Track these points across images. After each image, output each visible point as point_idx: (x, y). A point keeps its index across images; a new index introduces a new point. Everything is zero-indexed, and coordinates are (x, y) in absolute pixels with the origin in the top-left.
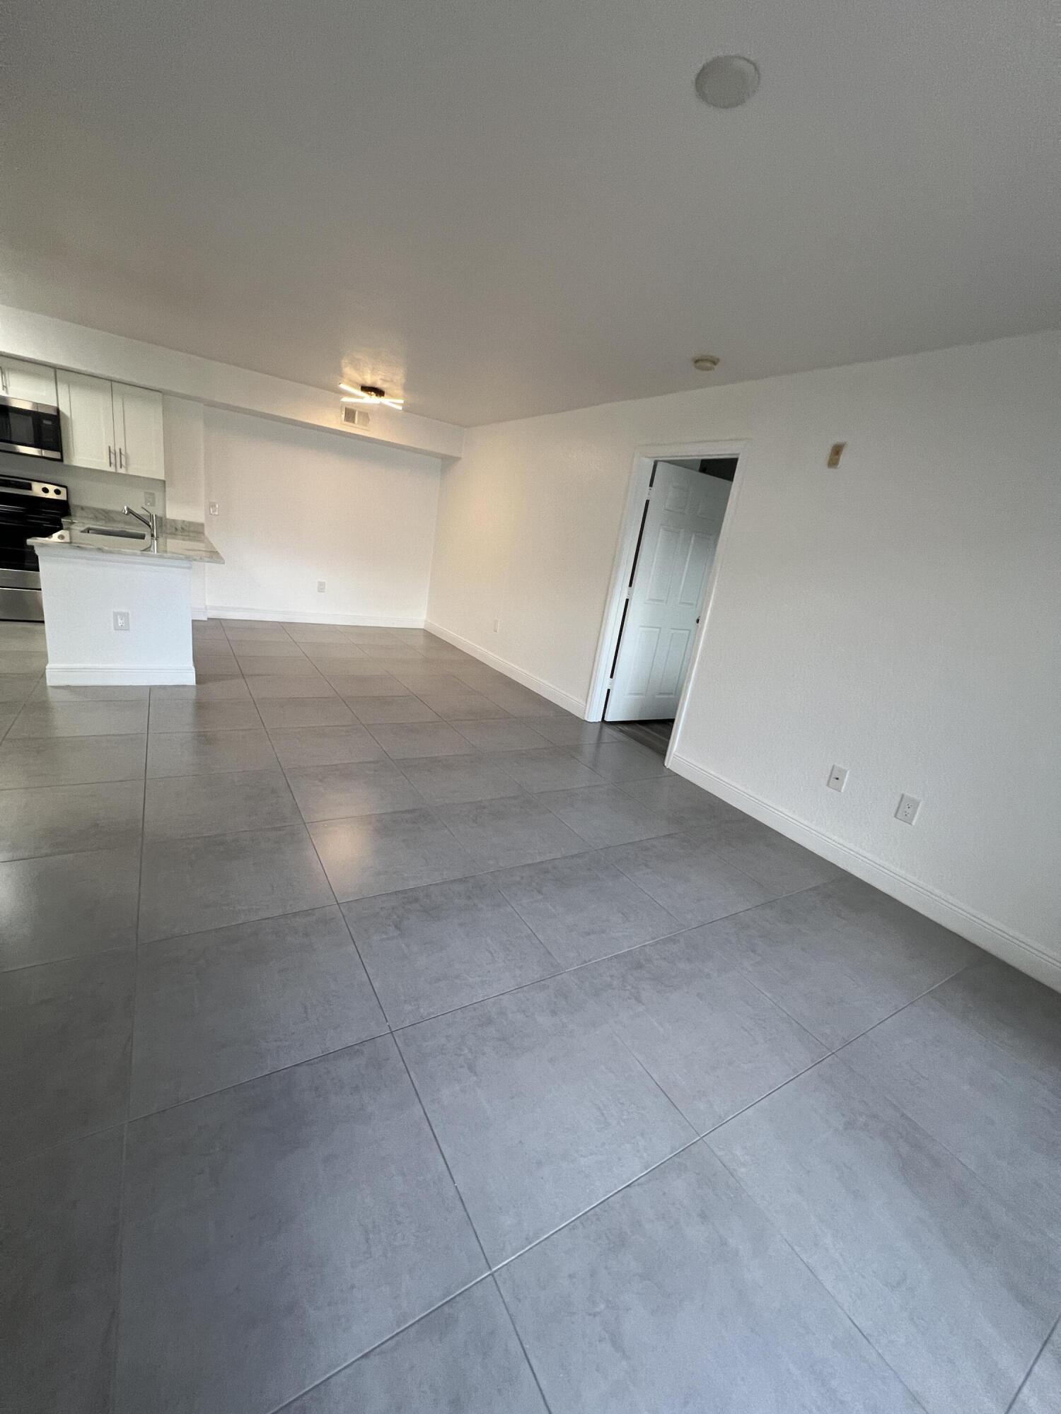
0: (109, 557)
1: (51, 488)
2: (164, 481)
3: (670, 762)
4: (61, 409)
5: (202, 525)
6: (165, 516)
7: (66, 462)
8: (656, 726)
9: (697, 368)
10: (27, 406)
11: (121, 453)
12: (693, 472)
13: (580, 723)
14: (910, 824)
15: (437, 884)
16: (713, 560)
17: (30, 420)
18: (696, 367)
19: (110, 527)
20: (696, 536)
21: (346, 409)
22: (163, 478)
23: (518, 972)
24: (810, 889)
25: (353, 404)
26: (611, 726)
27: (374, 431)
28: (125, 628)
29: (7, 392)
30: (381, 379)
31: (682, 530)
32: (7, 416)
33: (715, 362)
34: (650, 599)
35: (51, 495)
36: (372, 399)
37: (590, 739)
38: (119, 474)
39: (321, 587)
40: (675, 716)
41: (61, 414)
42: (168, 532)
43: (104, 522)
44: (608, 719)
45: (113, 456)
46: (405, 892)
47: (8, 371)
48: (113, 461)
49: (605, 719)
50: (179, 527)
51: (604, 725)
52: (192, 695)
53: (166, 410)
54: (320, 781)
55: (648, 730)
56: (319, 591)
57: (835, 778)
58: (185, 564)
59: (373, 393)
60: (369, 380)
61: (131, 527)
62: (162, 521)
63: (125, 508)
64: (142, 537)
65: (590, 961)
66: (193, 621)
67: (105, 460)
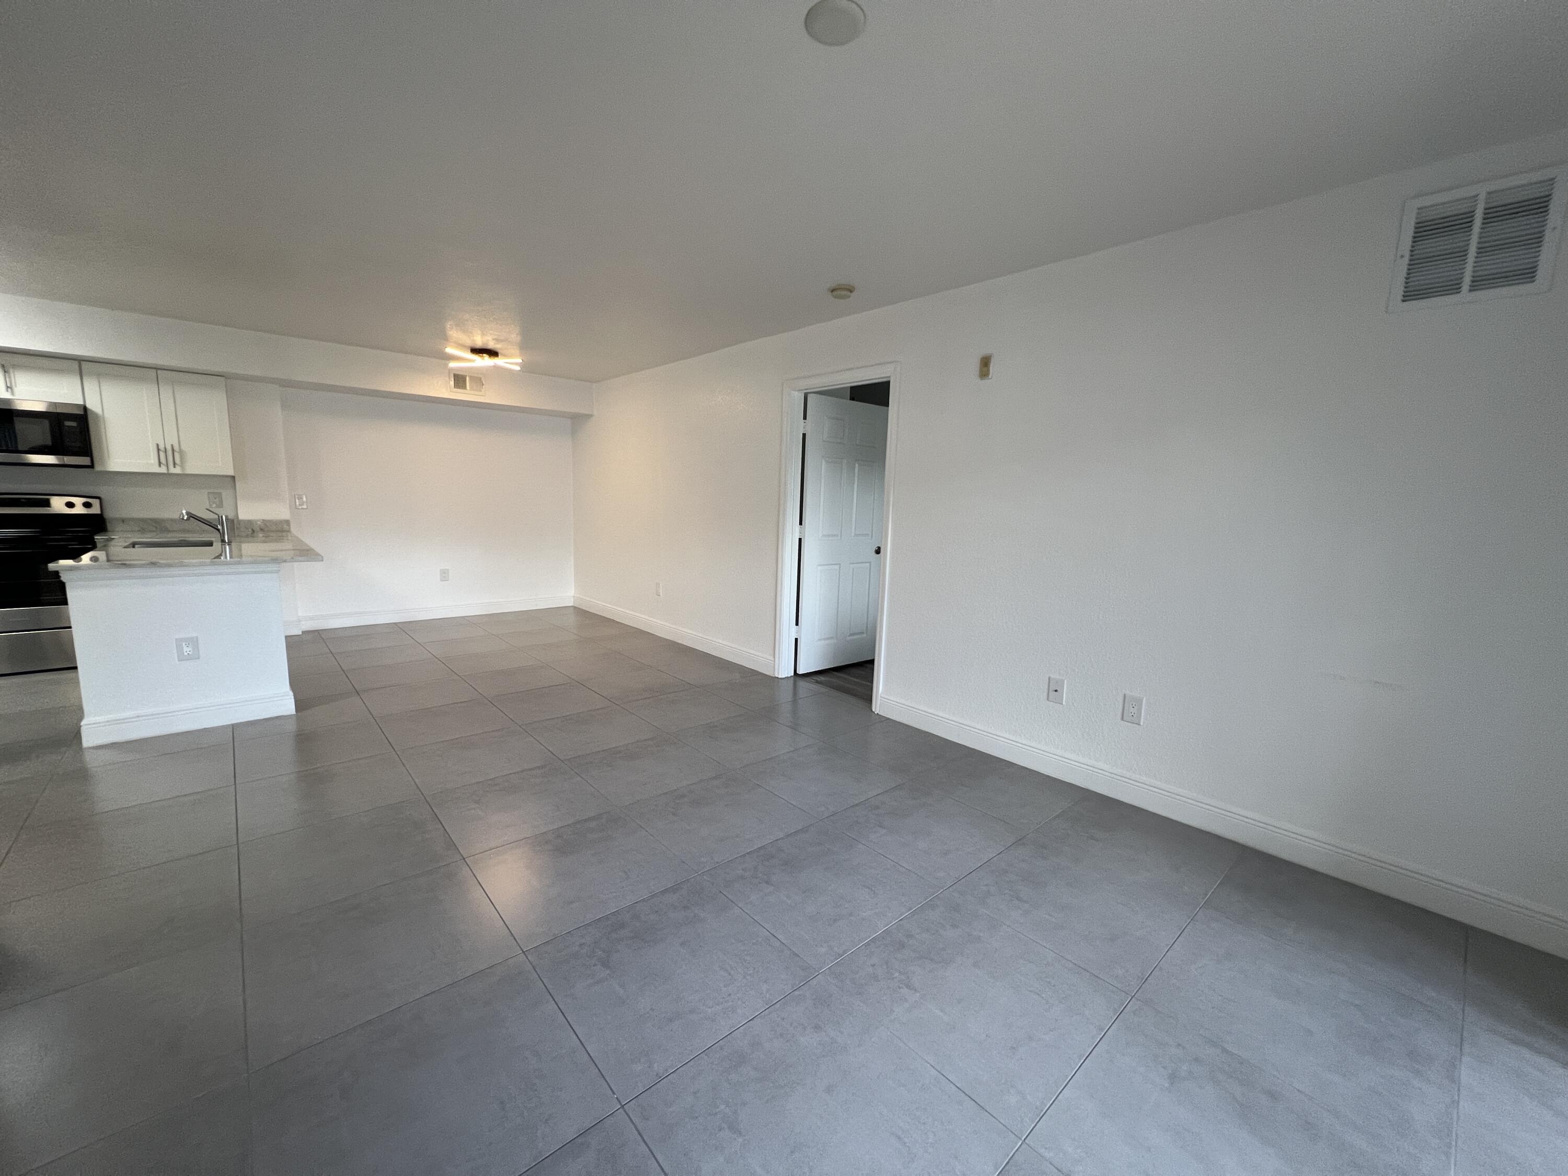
0: (167, 572)
1: (78, 501)
2: (233, 477)
3: (877, 707)
4: (88, 406)
5: (288, 522)
6: (238, 518)
7: (98, 468)
8: (854, 671)
9: (836, 297)
10: (40, 407)
11: (173, 450)
12: (845, 401)
13: (772, 681)
14: (1139, 725)
15: (643, 900)
16: (882, 486)
17: (46, 423)
18: (833, 296)
19: (165, 538)
20: (860, 465)
21: (455, 375)
22: (231, 473)
23: (765, 987)
24: (1058, 816)
25: (461, 369)
26: (808, 679)
27: (489, 396)
28: (195, 656)
29: (13, 393)
30: (493, 339)
31: (845, 461)
32: (12, 422)
33: (851, 290)
34: (823, 536)
35: (79, 510)
36: (485, 361)
37: (785, 695)
38: (171, 474)
39: (444, 575)
40: (874, 657)
41: (89, 413)
42: (244, 534)
43: (155, 533)
44: (801, 671)
45: (162, 455)
46: (607, 918)
47: (13, 368)
48: (163, 460)
49: (797, 672)
50: (256, 528)
51: (798, 678)
52: (292, 727)
53: (231, 394)
54: (477, 802)
55: (846, 676)
56: (441, 581)
57: (1054, 691)
58: (274, 567)
59: (484, 355)
60: (479, 342)
61: (195, 535)
62: (233, 523)
63: (184, 512)
64: (210, 544)
65: (845, 952)
66: (286, 637)
67: (153, 460)
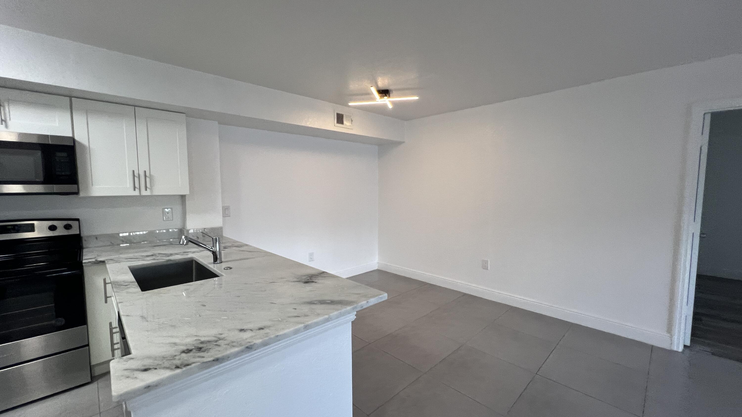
1: (60, 224)
2: (183, 197)
4: (76, 138)
5: (220, 229)
6: (186, 229)
7: (82, 194)
11: (145, 176)
21: (337, 114)
22: (184, 193)
27: (355, 129)
35: (59, 232)
38: (144, 196)
41: (76, 144)
45: (136, 180)
48: (137, 185)
67: (129, 184)
